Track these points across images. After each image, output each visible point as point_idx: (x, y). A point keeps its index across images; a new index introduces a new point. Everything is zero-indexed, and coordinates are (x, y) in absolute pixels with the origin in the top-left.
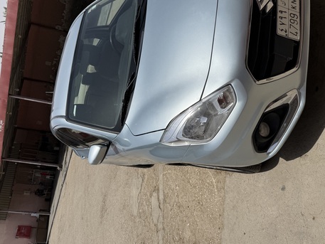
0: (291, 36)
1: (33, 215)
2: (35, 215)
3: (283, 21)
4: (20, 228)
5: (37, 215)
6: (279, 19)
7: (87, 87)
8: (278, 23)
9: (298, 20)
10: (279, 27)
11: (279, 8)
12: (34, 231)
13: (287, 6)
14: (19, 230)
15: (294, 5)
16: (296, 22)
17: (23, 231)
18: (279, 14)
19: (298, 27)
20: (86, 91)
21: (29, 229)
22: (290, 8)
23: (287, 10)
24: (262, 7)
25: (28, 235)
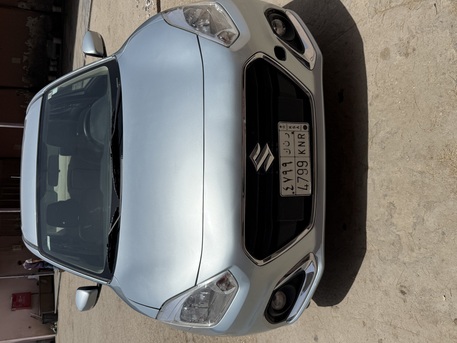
0: (300, 192)
1: (30, 277)
2: (34, 277)
3: (288, 176)
4: (15, 297)
5: (37, 277)
6: (282, 176)
7: (68, 158)
8: (282, 180)
9: (309, 168)
10: (283, 185)
11: (282, 161)
12: (36, 299)
13: (292, 154)
14: (14, 300)
15: (302, 149)
16: (305, 172)
17: (20, 301)
18: (282, 169)
19: (308, 177)
20: (68, 163)
21: (29, 296)
22: (297, 155)
23: (292, 160)
24: (259, 167)
25: (28, 305)
